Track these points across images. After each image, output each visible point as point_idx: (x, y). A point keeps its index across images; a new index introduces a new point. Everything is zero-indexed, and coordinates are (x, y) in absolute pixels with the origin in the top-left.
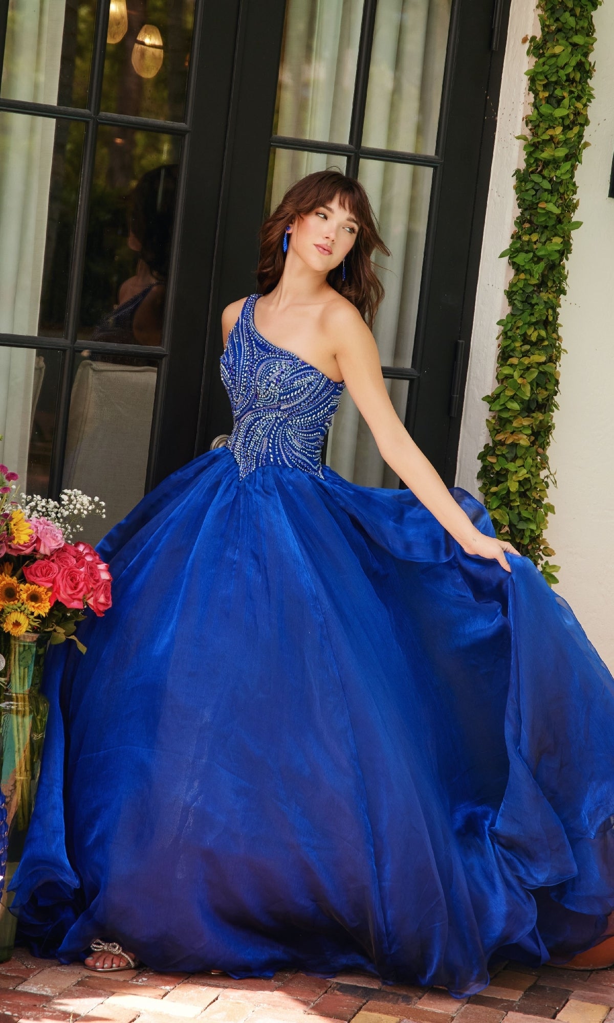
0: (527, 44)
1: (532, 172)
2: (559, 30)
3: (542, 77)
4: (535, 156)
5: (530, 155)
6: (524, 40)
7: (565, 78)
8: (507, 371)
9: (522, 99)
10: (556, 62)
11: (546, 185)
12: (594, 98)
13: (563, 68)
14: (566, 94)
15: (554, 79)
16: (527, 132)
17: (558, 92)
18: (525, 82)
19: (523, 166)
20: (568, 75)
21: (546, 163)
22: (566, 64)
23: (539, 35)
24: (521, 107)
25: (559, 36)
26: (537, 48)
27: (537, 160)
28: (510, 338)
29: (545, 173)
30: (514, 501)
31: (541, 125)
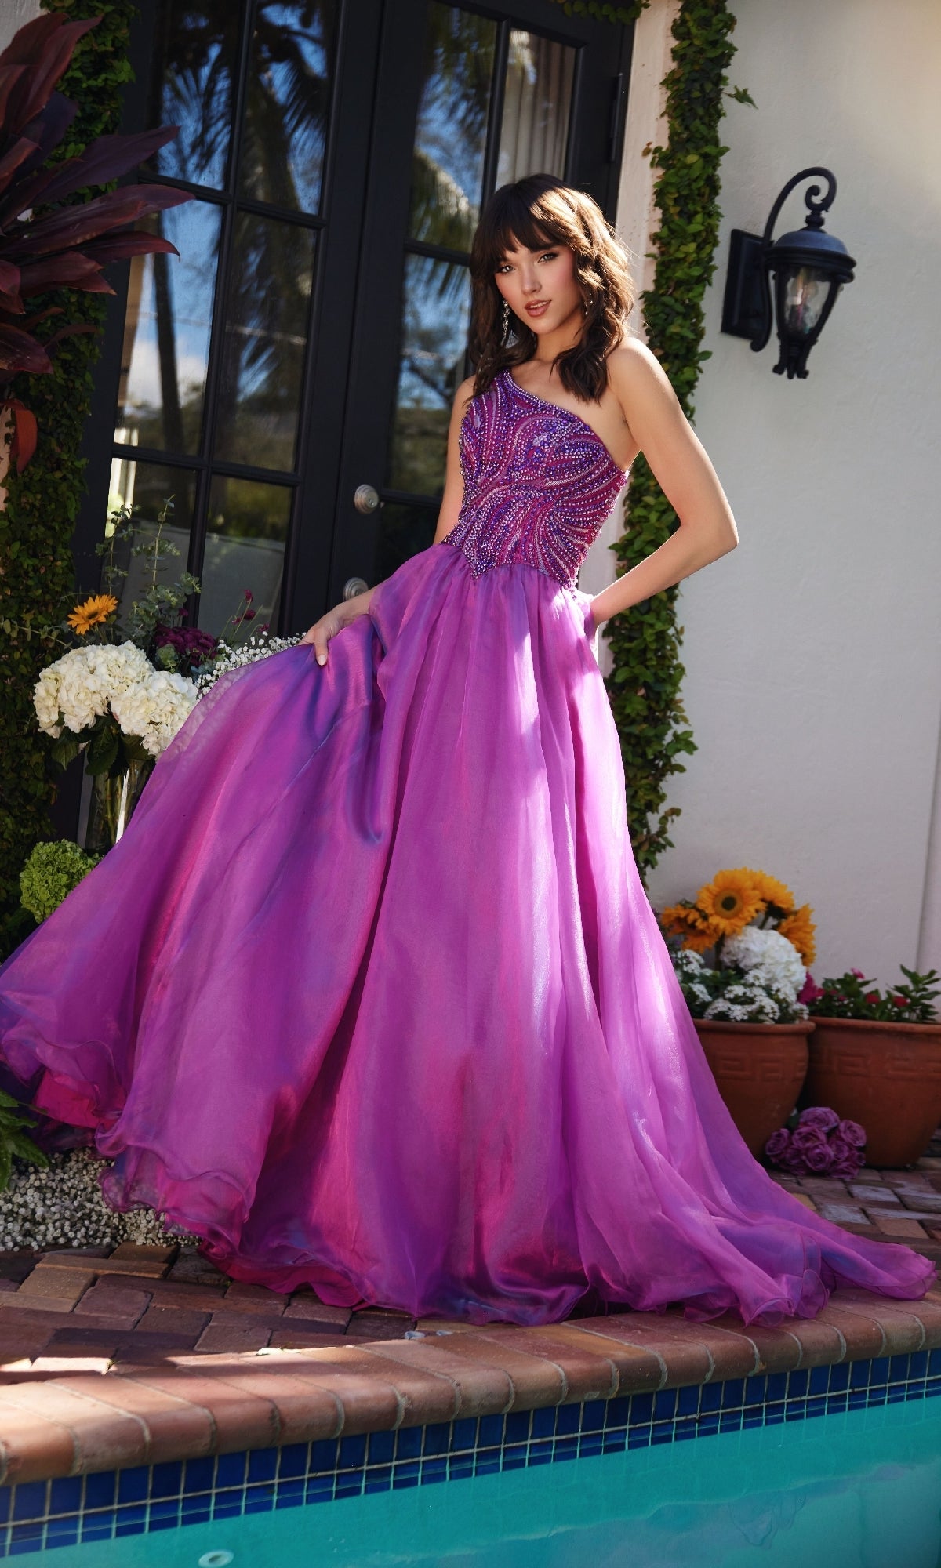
0: (650, 157)
1: (663, 295)
2: (688, 140)
3: (673, 190)
4: (666, 275)
5: (659, 273)
6: (646, 152)
7: (696, 192)
8: (639, 512)
9: (646, 216)
10: (688, 174)
11: (679, 308)
12: (722, 217)
13: (695, 180)
14: (699, 209)
15: (685, 193)
16: (654, 250)
17: (691, 207)
18: (649, 198)
19: (651, 288)
20: (699, 189)
21: (679, 283)
22: (698, 177)
23: (665, 145)
24: (645, 225)
25: (690, 146)
26: (663, 159)
27: (668, 279)
28: (642, 475)
29: (677, 294)
30: (651, 659)
31: (673, 242)
